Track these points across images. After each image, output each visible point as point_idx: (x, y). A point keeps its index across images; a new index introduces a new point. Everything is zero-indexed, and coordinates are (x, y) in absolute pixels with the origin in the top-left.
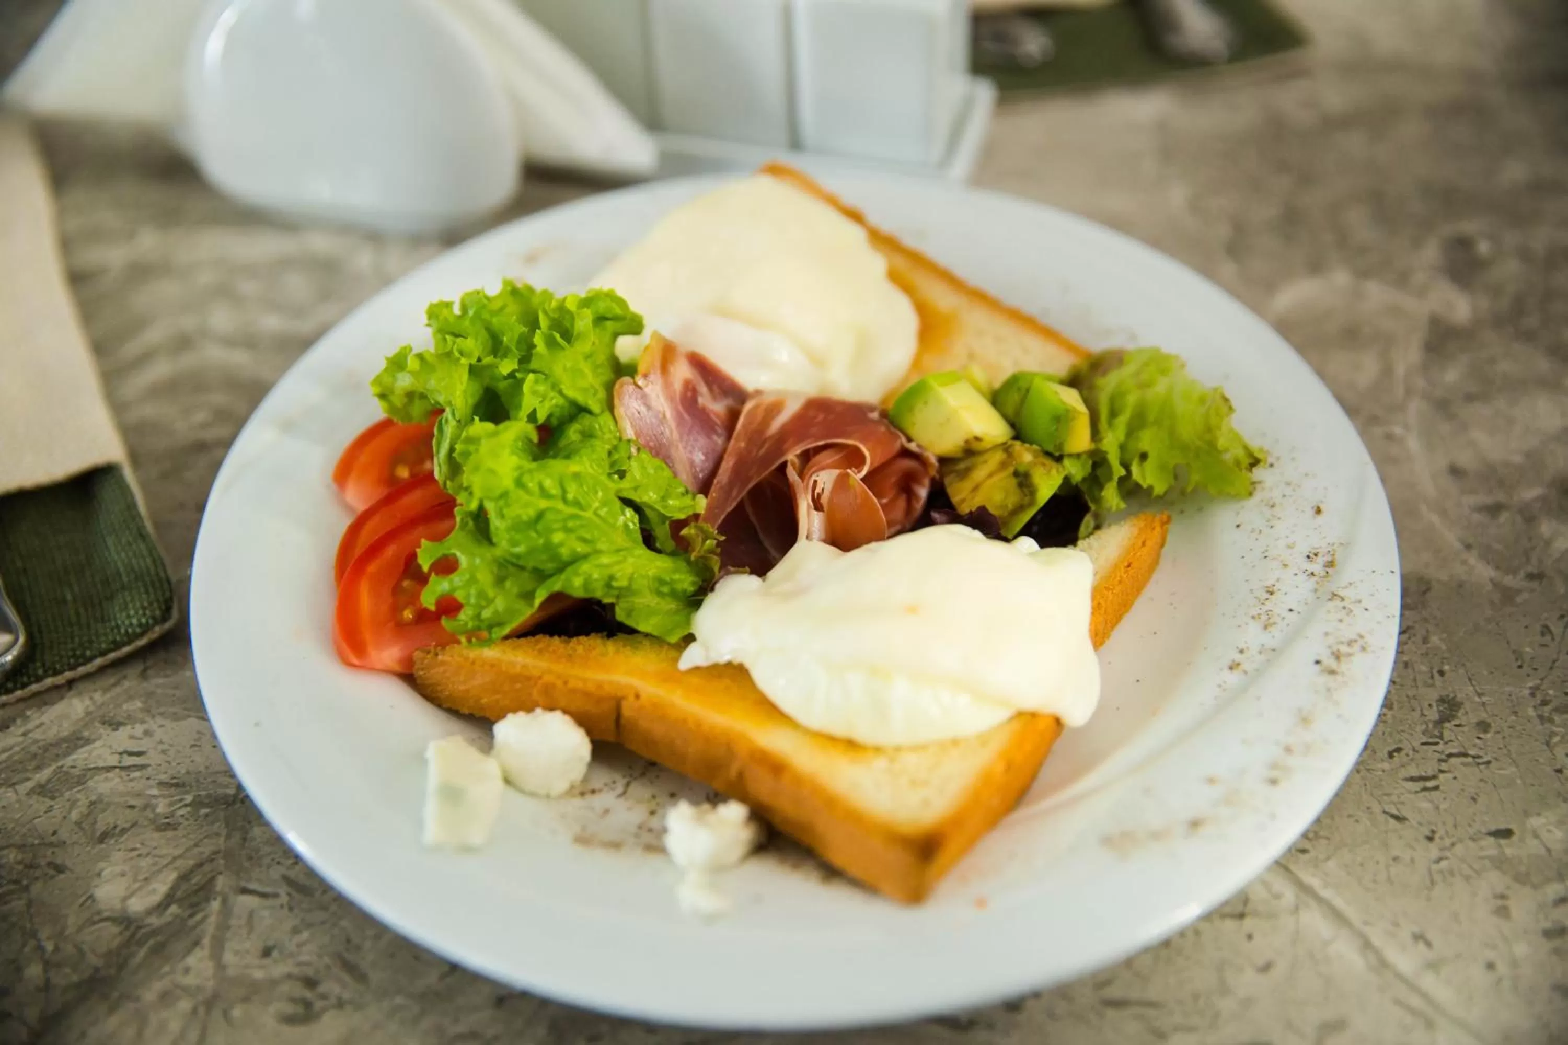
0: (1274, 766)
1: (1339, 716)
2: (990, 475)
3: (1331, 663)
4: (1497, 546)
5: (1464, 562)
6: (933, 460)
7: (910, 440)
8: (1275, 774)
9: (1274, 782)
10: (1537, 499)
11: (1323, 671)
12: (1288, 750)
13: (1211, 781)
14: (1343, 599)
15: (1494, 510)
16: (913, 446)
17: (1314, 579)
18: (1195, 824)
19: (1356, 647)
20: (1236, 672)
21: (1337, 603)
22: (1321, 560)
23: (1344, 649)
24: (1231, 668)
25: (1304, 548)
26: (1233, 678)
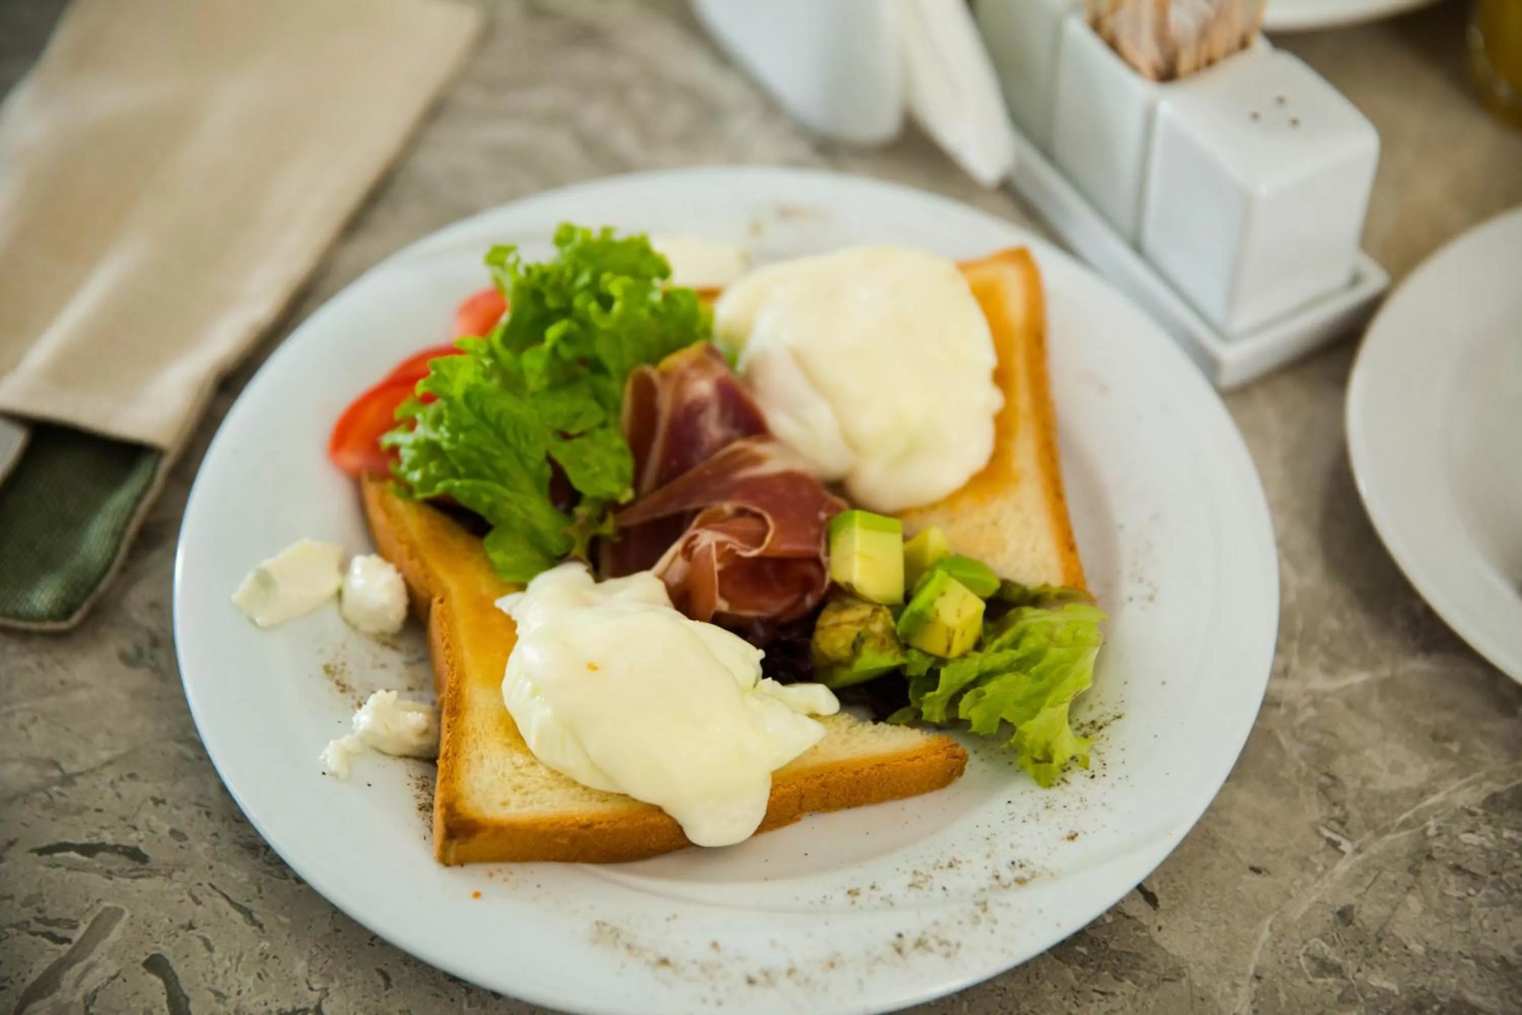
0: (766, 974)
1: (860, 982)
2: (850, 623)
3: (908, 943)
4: (1283, 996)
5: (1235, 985)
6: (827, 582)
7: (828, 554)
8: (761, 978)
9: (751, 981)
10: (1376, 990)
11: (895, 945)
12: (791, 972)
13: (715, 945)
14: (985, 910)
15: (1324, 967)
16: (824, 559)
17: (994, 882)
18: (665, 962)
19: (944, 949)
20: (850, 898)
21: (978, 911)
22: (1019, 873)
23: (933, 943)
24: (849, 892)
25: (1019, 855)
26: (840, 898)
